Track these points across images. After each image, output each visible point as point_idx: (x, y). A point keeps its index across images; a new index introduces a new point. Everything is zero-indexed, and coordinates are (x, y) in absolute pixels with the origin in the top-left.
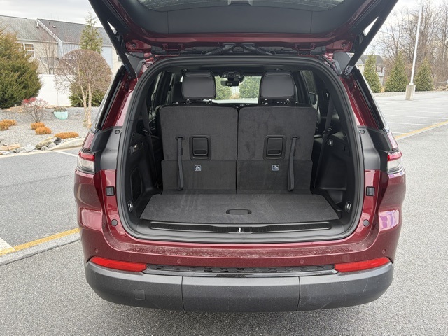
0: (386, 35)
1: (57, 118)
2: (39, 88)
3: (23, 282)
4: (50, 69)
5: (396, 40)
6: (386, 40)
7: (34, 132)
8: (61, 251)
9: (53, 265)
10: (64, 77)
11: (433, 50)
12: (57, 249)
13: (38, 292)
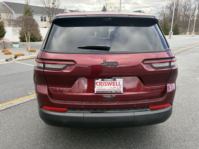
0: (160, 10)
1: (14, 47)
2: (5, 33)
3: (7, 119)
4: (9, 25)
5: (164, 12)
6: (160, 12)
7: (4, 53)
8: (23, 105)
9: (20, 111)
10: (16, 28)
11: (180, 17)
12: (21, 105)
13: (14, 123)
